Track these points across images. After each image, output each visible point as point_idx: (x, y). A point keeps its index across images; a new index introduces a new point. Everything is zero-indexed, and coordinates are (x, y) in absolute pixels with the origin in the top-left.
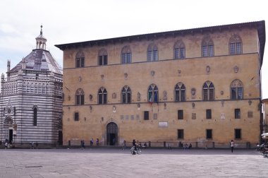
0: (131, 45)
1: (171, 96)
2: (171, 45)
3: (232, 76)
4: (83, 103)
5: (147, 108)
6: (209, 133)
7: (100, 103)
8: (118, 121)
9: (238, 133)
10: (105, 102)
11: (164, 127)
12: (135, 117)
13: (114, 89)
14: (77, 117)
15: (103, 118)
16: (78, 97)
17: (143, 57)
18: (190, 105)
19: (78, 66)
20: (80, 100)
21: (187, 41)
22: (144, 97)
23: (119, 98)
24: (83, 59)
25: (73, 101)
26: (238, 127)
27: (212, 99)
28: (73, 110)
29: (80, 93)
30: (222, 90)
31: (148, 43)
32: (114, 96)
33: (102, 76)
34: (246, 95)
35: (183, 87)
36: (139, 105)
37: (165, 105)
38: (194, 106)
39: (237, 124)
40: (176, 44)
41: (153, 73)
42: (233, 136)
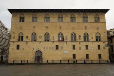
0: (50, 14)
1: (69, 38)
2: (69, 16)
3: (96, 31)
4: (22, 40)
5: (58, 44)
7: (33, 40)
8: (42, 50)
9: (100, 56)
10: (35, 40)
11: (66, 53)
12: (51, 48)
13: (40, 33)
14: (18, 47)
15: (33, 49)
16: (19, 37)
17: (56, 20)
18: (78, 43)
19: (20, 21)
20: (21, 38)
22: (56, 38)
23: (43, 39)
24: (23, 18)
25: (17, 39)
26: (100, 53)
27: (88, 41)
28: (16, 44)
29: (21, 35)
30: (92, 37)
31: (58, 14)
32: (40, 37)
33: (34, 27)
35: (75, 34)
36: (53, 42)
37: (67, 43)
38: (80, 43)
41: (60, 27)
42: (98, 58)
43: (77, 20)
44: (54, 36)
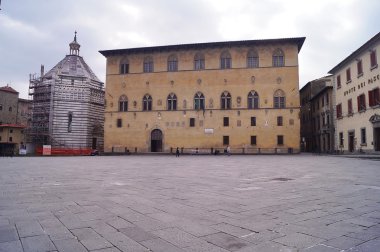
0: (178, 54)
1: (217, 104)
2: (218, 55)
3: (275, 86)
4: (126, 110)
5: (193, 115)
6: (254, 140)
7: (145, 109)
8: (163, 128)
9: (280, 140)
10: (150, 109)
11: (210, 133)
12: (181, 124)
13: (159, 95)
14: (119, 123)
15: (147, 125)
16: (121, 103)
17: (190, 66)
18: (236, 112)
19: (122, 72)
20: (123, 106)
21: (233, 52)
22: (191, 104)
23: (165, 105)
24: (127, 66)
25: (116, 107)
26: (280, 134)
27: (256, 107)
28: (116, 116)
29: (123, 99)
30: (267, 98)
31: (194, 52)
32: (160, 103)
33: (148, 83)
34: (288, 104)
35: (229, 95)
36: (185, 112)
37: (211, 112)
38: (239, 113)
39: (280, 131)
40: (222, 54)
41: (199, 81)
42: (276, 142)
43: (234, 64)
44: (186, 99)
